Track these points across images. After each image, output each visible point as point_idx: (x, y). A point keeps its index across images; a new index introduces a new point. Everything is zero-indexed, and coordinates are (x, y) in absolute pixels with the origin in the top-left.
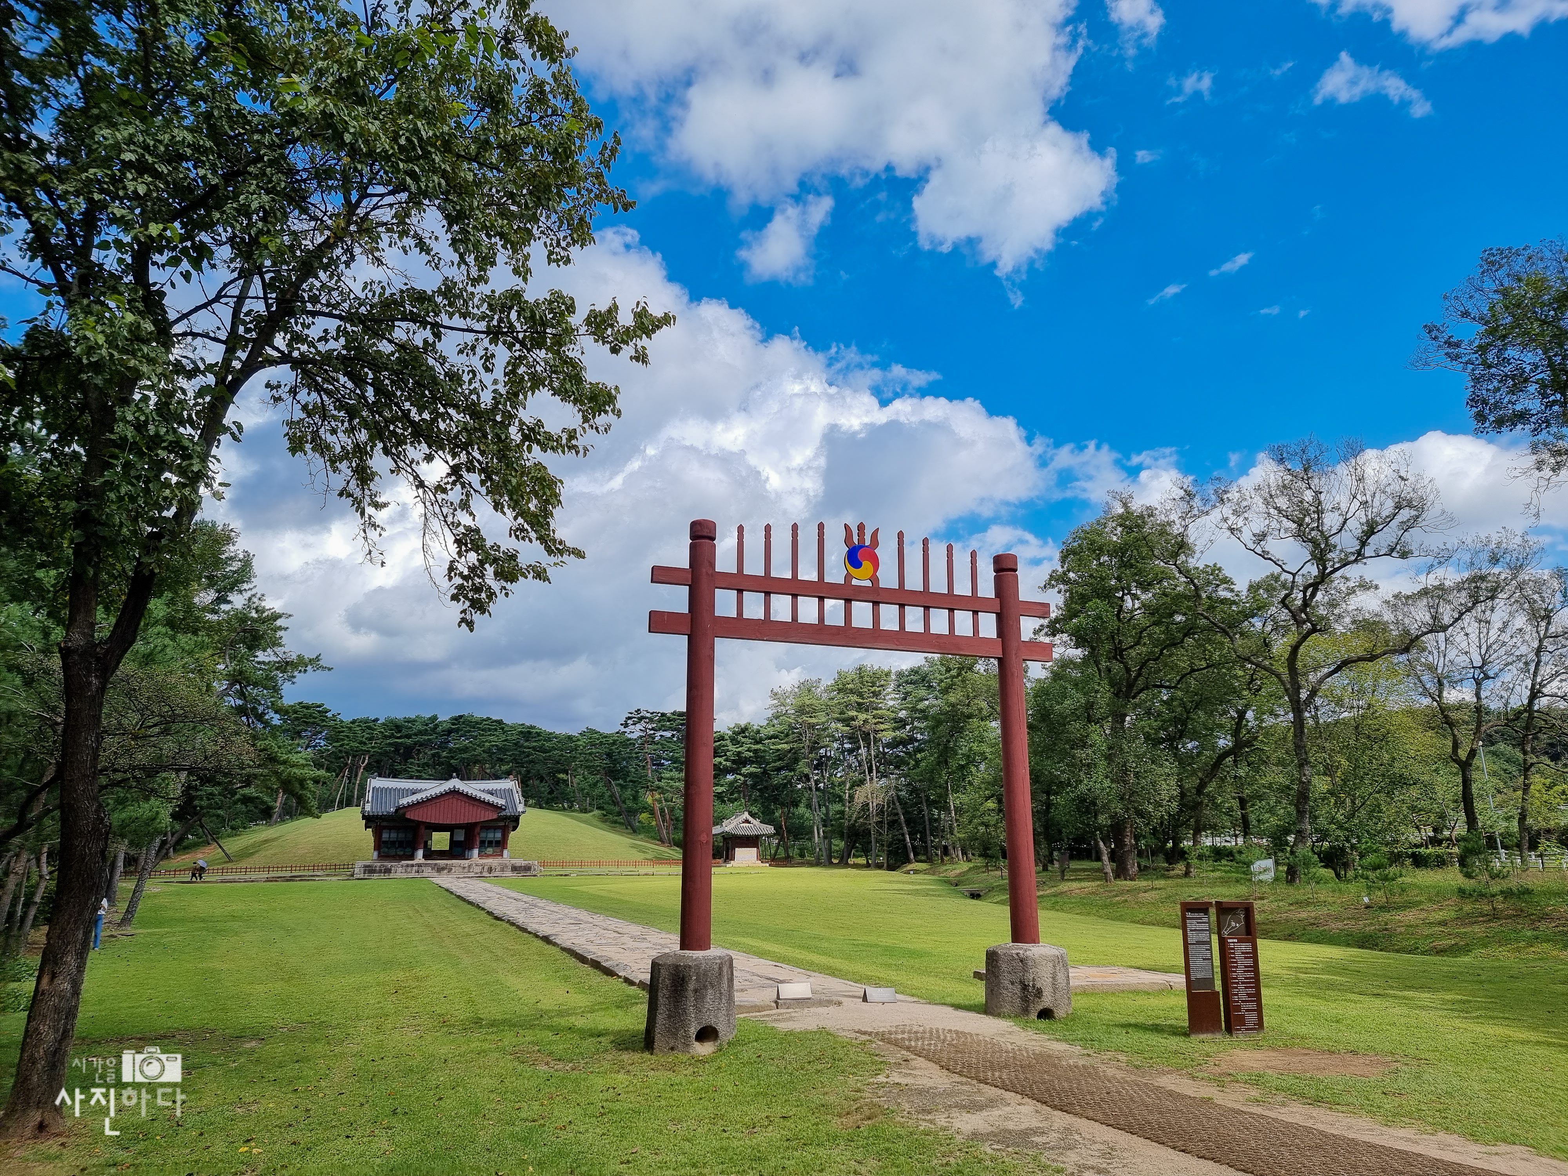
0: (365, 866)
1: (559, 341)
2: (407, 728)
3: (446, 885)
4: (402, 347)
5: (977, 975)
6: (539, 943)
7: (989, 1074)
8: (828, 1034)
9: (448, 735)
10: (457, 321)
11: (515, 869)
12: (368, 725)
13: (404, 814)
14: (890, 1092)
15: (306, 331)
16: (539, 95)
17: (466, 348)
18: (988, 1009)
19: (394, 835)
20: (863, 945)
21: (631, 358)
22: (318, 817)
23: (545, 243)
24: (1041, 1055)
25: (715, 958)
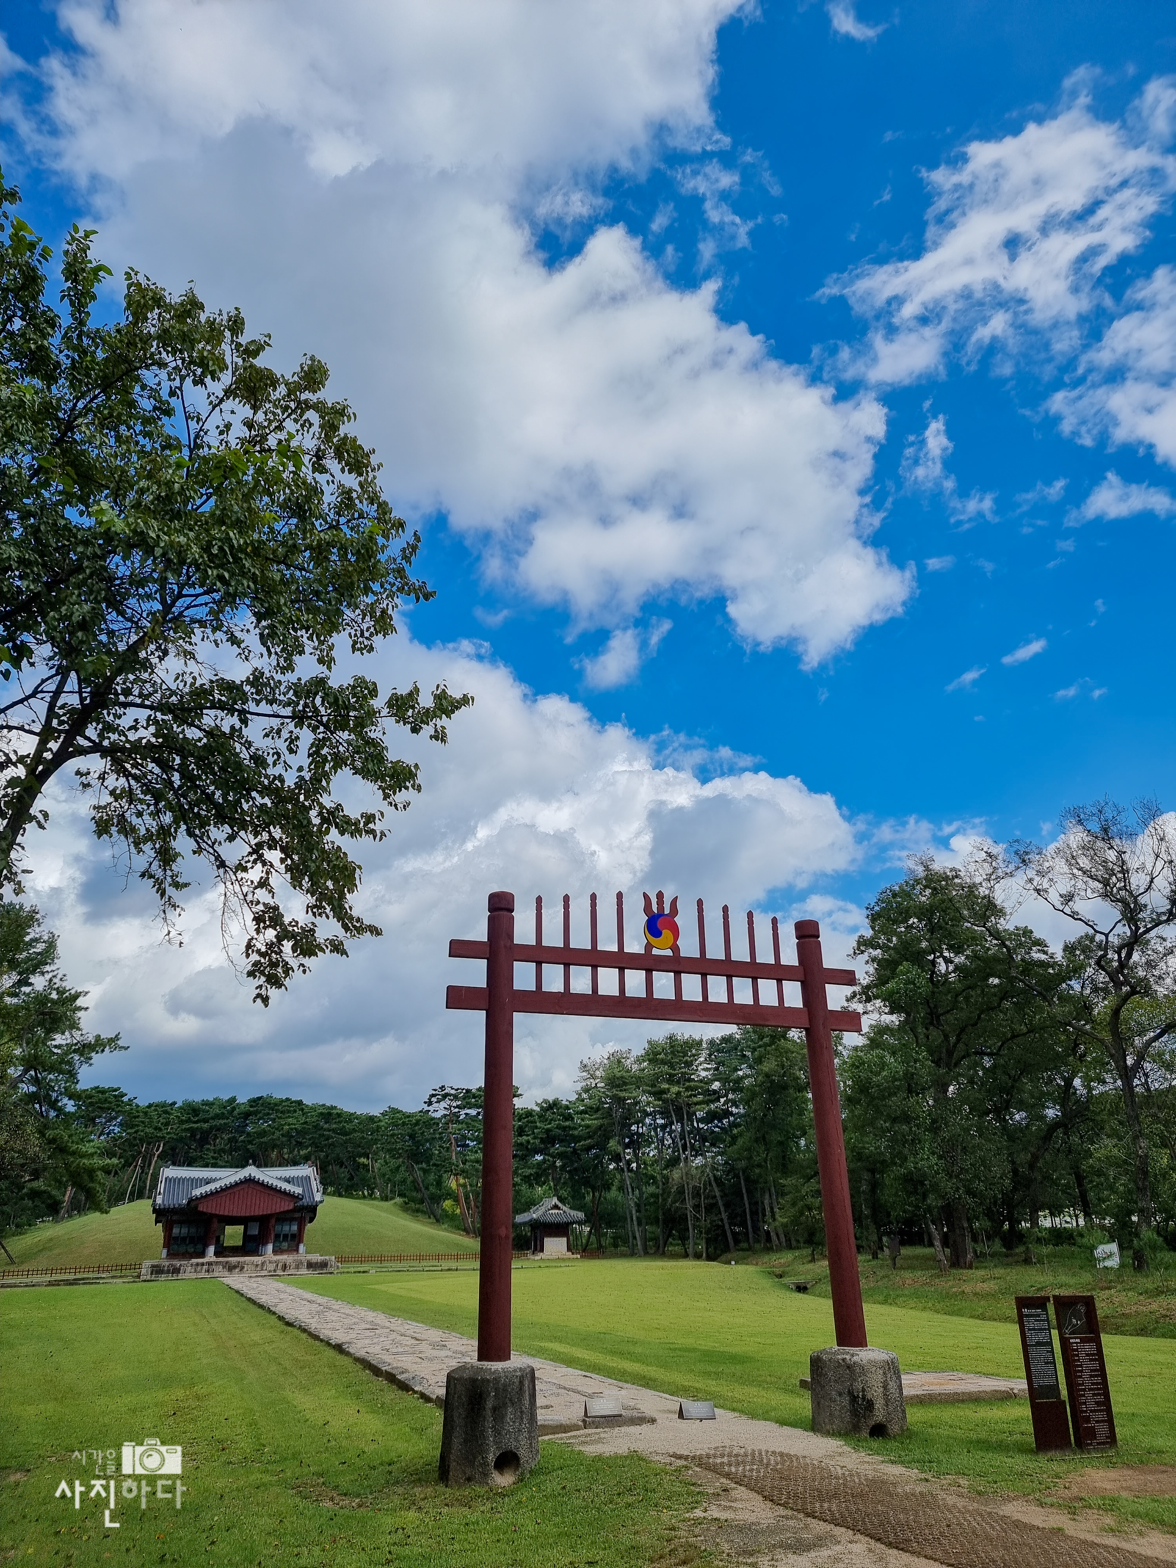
0: (153, 1266)
1: (361, 724)
2: (203, 1111)
3: (237, 1286)
4: (209, 734)
5: (803, 1384)
6: (331, 1353)
7: (818, 1505)
8: (641, 1459)
9: (246, 1118)
10: (264, 708)
11: (310, 1265)
12: (164, 1108)
13: (196, 1207)
14: (708, 1529)
15: (117, 721)
16: (347, 500)
17: (271, 732)
18: (815, 1426)
19: (185, 1231)
20: (680, 1350)
21: (431, 737)
22: (107, 1212)
23: (350, 634)
24: (873, 1481)
25: (515, 1371)
